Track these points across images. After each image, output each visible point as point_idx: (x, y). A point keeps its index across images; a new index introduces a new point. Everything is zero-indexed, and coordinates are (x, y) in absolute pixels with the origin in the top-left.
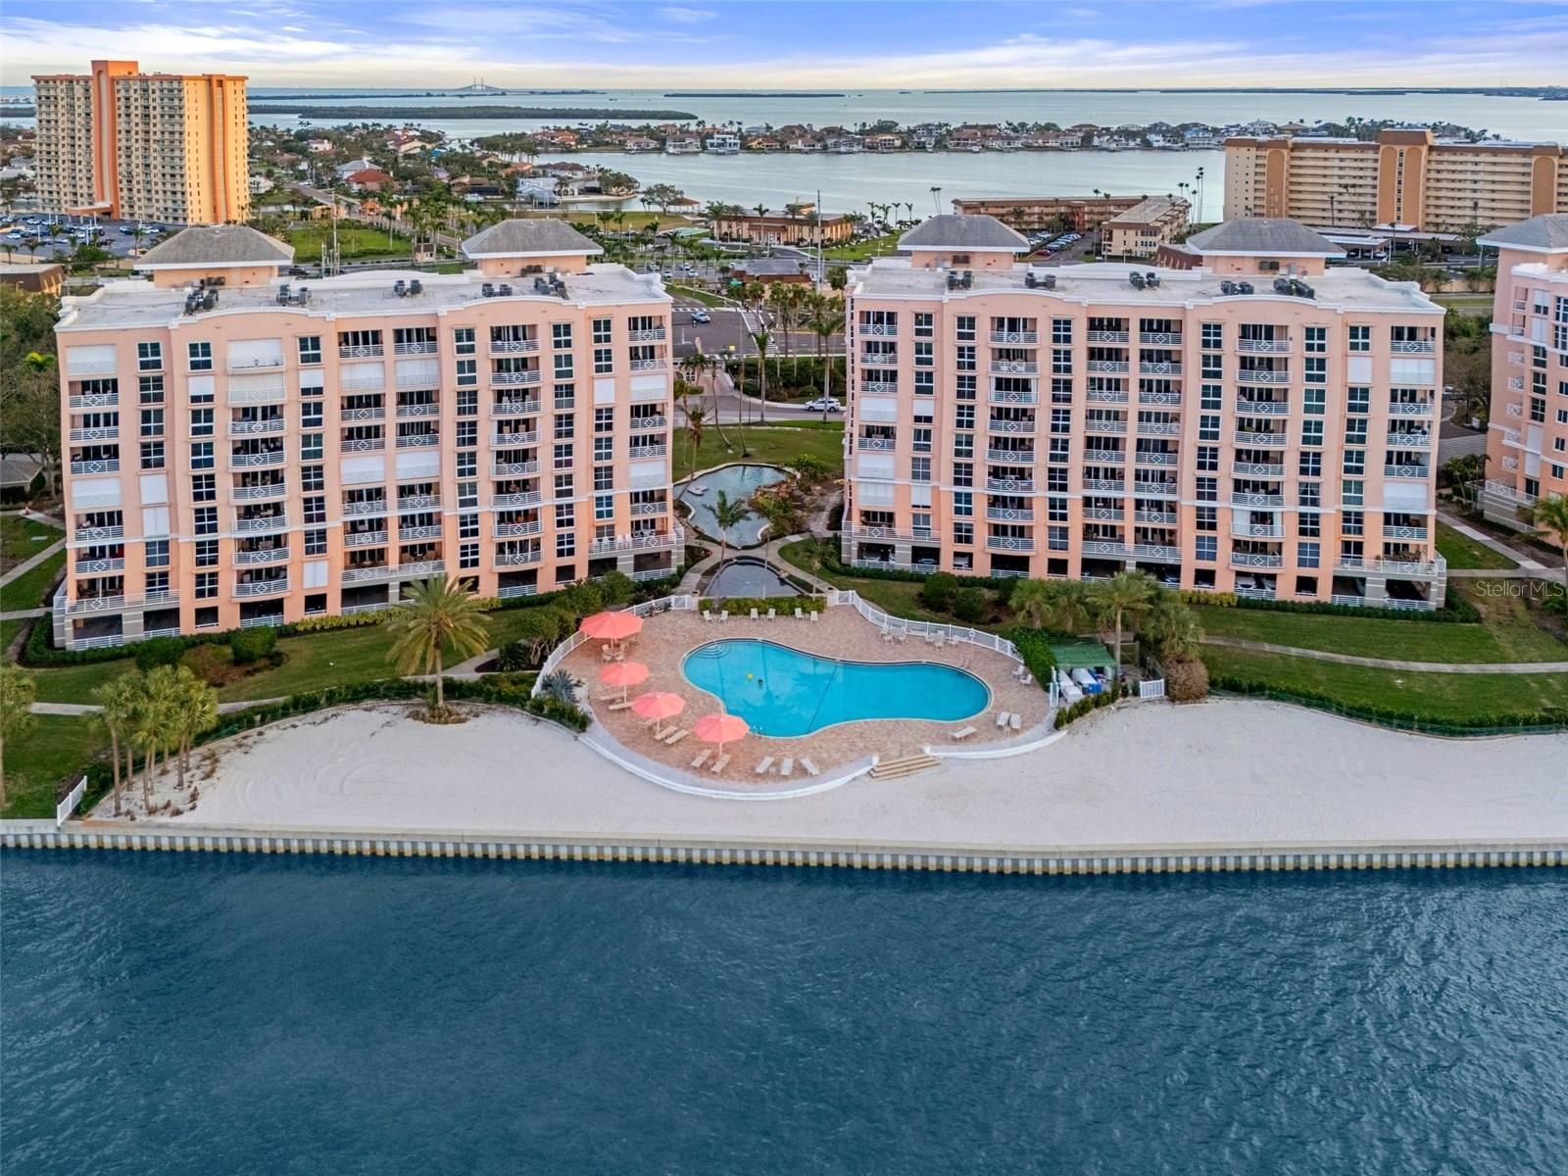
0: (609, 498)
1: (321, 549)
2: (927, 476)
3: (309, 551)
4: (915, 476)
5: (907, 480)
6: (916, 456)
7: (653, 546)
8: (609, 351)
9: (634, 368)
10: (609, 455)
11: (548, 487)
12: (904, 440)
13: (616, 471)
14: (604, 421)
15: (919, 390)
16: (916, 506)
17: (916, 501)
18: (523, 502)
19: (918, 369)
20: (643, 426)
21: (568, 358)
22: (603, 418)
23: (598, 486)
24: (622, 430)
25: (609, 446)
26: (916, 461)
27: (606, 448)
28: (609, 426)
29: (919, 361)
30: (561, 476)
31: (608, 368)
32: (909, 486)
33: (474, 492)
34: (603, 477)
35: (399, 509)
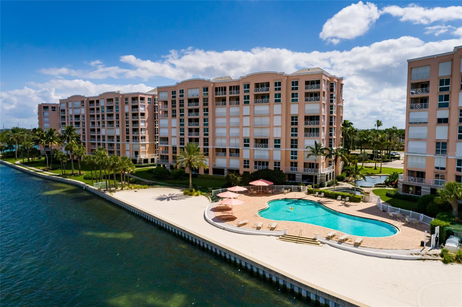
0: (296, 152)
1: (207, 155)
3: (204, 154)
5: (432, 155)
6: (438, 141)
7: (309, 172)
8: (297, 94)
9: (306, 100)
10: (296, 135)
11: (271, 143)
12: (432, 133)
13: (299, 142)
14: (294, 121)
15: (441, 106)
16: (437, 168)
17: (437, 165)
18: (262, 147)
19: (441, 94)
20: (310, 124)
21: (280, 95)
22: (294, 119)
23: (292, 147)
24: (301, 126)
25: (296, 131)
26: (438, 144)
27: (295, 132)
28: (296, 124)
29: (441, 90)
30: (276, 140)
31: (297, 100)
32: (434, 158)
33: (248, 142)
34: (294, 143)
35: (230, 146)
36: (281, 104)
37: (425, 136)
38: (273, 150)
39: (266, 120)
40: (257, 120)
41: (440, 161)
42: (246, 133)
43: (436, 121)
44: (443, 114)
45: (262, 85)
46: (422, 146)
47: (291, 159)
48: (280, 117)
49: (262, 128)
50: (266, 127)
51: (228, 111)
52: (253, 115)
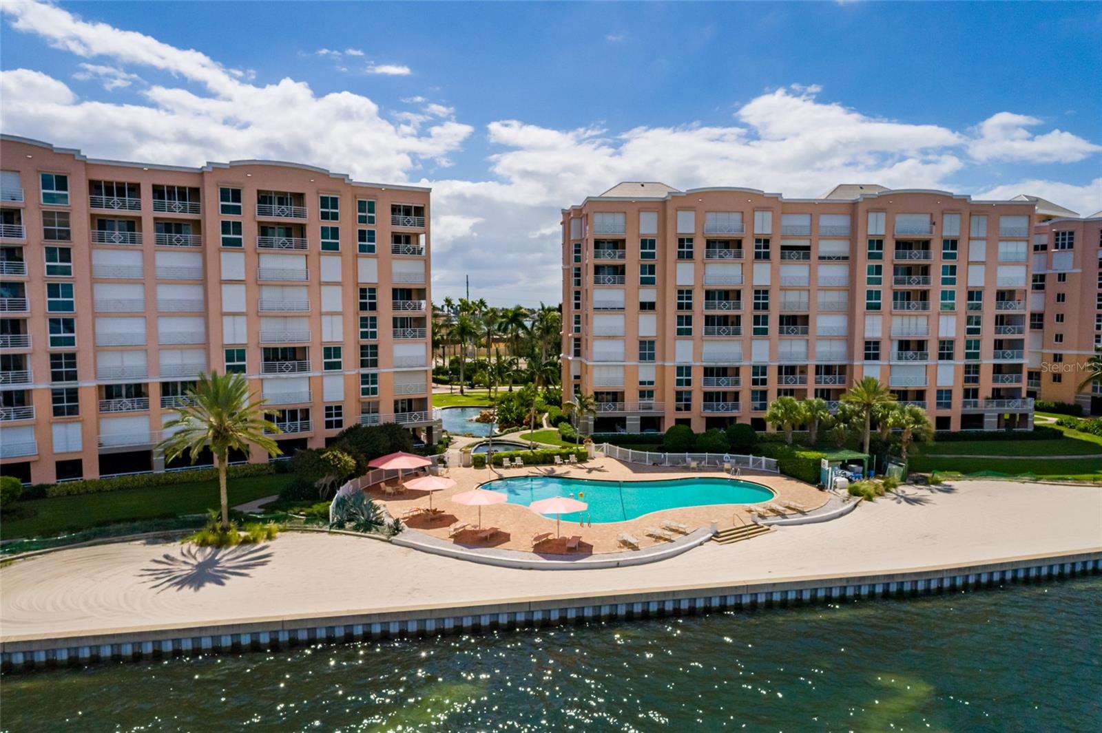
0: (374, 376)
1: (73, 411)
2: (652, 357)
3: (57, 412)
4: (642, 357)
5: (634, 362)
6: (643, 339)
7: (416, 421)
8: (372, 233)
9: (395, 251)
10: (374, 335)
11: (316, 358)
12: (632, 325)
13: (380, 351)
14: (368, 301)
15: (644, 282)
16: (642, 383)
17: (642, 379)
18: (293, 370)
19: (643, 263)
20: (405, 309)
21: (335, 233)
22: (367, 297)
23: (363, 364)
24: (386, 311)
25: (374, 326)
26: (642, 343)
27: (371, 328)
28: (373, 307)
29: (644, 256)
30: (330, 348)
31: (372, 249)
32: (637, 366)
33: (242, 358)
34: (369, 355)
35: (161, 376)
36: (340, 254)
37: (620, 332)
38: (322, 376)
39: (299, 298)
40: (270, 296)
41: (647, 372)
42: (235, 333)
43: (638, 306)
44: (648, 295)
45: (282, 199)
46: (617, 348)
47: (363, 394)
48: (338, 290)
49: (286, 317)
50: (302, 316)
51: (148, 262)
52: (256, 282)
